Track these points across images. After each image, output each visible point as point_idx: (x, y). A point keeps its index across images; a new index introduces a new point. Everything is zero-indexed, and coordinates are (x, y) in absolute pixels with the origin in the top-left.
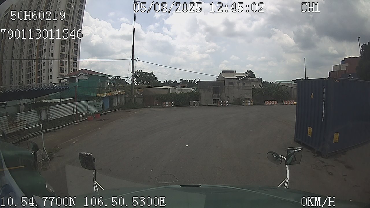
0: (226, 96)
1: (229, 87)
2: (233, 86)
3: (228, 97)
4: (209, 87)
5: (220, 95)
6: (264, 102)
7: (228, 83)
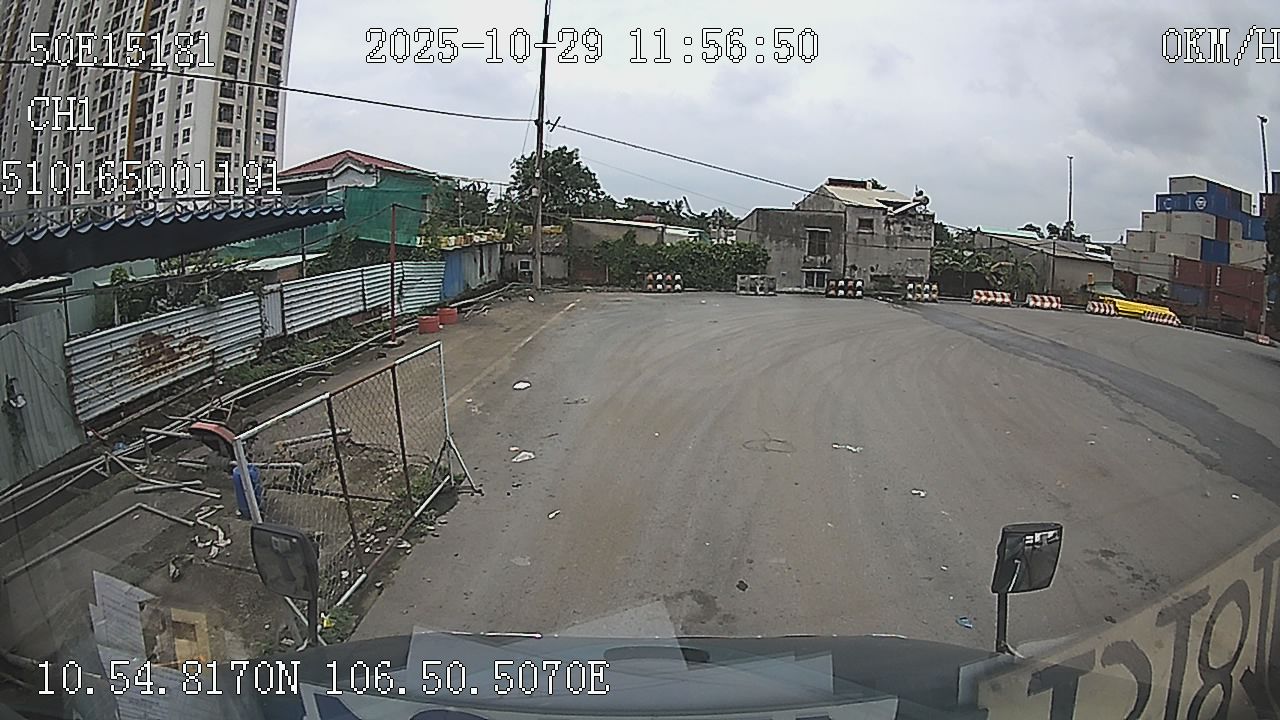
0: (848, 264)
1: (860, 235)
2: (873, 233)
3: (855, 269)
4: (794, 230)
5: (830, 261)
6: (972, 295)
7: (857, 221)
